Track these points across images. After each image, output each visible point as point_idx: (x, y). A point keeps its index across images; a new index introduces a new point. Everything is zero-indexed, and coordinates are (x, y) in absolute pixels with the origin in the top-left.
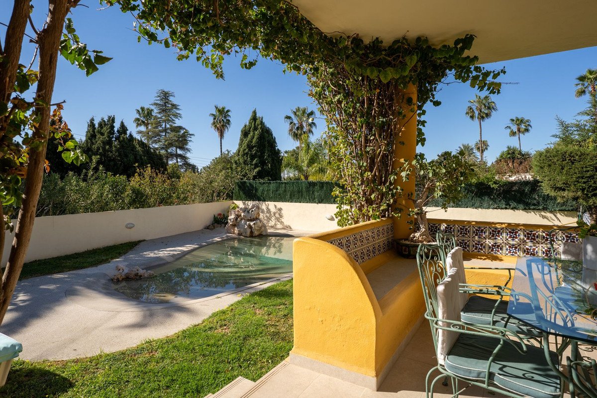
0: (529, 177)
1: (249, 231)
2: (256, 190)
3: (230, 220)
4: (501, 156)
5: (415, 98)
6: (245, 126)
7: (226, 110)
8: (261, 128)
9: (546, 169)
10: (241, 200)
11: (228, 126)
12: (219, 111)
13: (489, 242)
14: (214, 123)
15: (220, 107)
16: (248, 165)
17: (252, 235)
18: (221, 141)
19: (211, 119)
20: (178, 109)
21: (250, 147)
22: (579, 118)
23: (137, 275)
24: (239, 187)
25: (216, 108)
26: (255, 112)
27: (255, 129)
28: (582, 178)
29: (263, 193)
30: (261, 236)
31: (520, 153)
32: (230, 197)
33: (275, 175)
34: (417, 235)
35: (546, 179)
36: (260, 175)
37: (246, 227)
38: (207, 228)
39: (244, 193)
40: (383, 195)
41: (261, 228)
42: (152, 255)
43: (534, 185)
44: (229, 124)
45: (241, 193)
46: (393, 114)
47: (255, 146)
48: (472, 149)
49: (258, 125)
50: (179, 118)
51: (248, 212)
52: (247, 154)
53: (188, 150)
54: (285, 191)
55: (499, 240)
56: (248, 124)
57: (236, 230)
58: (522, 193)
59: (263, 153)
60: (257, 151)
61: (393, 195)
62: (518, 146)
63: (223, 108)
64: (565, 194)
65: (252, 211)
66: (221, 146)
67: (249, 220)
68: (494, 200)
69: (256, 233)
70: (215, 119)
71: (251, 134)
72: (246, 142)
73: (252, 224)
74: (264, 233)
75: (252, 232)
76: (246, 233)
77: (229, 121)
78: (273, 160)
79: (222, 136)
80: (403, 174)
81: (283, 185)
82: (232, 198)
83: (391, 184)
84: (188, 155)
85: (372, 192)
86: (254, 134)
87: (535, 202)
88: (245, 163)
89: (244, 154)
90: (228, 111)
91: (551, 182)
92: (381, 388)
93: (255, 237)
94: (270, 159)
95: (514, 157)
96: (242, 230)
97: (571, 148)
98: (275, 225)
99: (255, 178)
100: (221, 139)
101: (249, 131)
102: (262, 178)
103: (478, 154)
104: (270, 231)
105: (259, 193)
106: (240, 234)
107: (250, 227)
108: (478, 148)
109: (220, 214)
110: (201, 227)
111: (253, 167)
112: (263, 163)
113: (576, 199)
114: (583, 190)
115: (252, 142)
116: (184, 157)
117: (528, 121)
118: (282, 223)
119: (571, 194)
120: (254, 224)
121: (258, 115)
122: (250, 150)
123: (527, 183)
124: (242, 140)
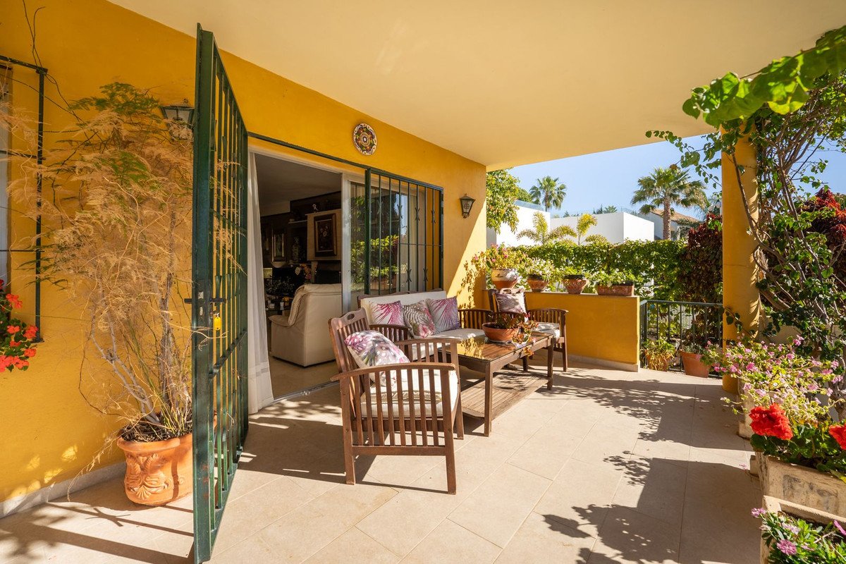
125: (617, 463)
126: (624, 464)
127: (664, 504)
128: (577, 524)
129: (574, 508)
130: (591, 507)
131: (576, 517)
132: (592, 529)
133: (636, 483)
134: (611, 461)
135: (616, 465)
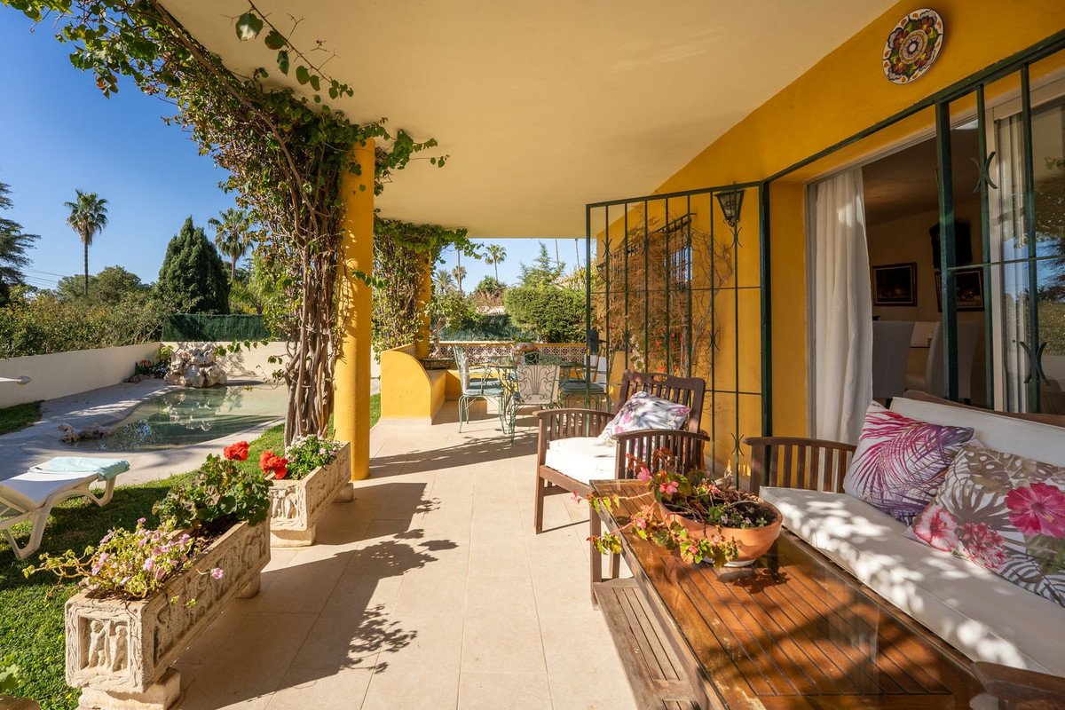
0: (501, 310)
1: (202, 379)
2: (202, 326)
3: (175, 366)
4: (480, 287)
5: (430, 258)
6: (176, 238)
7: (97, 200)
8: (201, 243)
9: (513, 305)
10: (175, 340)
11: (101, 225)
12: (85, 200)
13: (477, 356)
14: (72, 219)
15: (87, 193)
16: (180, 292)
17: (206, 385)
18: (86, 248)
19: (69, 212)
20: (7, 192)
21: (183, 267)
22: (535, 263)
23: (96, 433)
24: (172, 322)
25: (80, 195)
26: (190, 221)
27: (193, 243)
28: (537, 312)
29: (212, 330)
30: (217, 385)
31: (497, 284)
32: (157, 336)
33: (221, 306)
34: (434, 354)
35: (514, 313)
36: (201, 306)
37: (199, 374)
38: (129, 380)
39: (181, 331)
40: (411, 327)
41: (219, 375)
42: (86, 413)
43: (506, 318)
44: (103, 222)
45: (176, 331)
46: (419, 271)
47: (191, 267)
48: (450, 276)
49: (197, 239)
50: (6, 206)
51: (202, 355)
52: (179, 277)
53: (23, 261)
54: (247, 327)
55: (483, 355)
56: (179, 235)
57: (183, 380)
58: (496, 325)
59: (204, 277)
60: (195, 273)
61: (418, 327)
62: (495, 277)
63: (93, 197)
64: (526, 325)
65: (207, 354)
66: (86, 256)
67: (202, 366)
68: (475, 332)
69: (212, 382)
70: (75, 211)
71: (186, 249)
72: (177, 260)
73: (207, 370)
74: (222, 382)
75: (206, 381)
76: (198, 382)
77: (104, 217)
78: (218, 286)
79: (88, 239)
80: (426, 312)
81: (244, 320)
82: (157, 339)
83: (417, 319)
84: (23, 270)
85: (403, 324)
86: (190, 250)
87: (507, 333)
88: (176, 289)
89: (174, 277)
90: (102, 201)
91: (517, 316)
92: (433, 423)
93: (210, 387)
94: (214, 285)
95: (491, 289)
96: (192, 379)
97: (531, 288)
98: (232, 371)
99: (193, 310)
100: (86, 245)
101: (183, 245)
102: (206, 310)
103: (456, 282)
104: (229, 378)
105: (206, 331)
106: (188, 385)
107: (204, 374)
108: (456, 276)
109: (144, 362)
110: (117, 380)
111: (189, 295)
112: (203, 289)
113: (534, 329)
114: (538, 322)
115: (187, 261)
116: (17, 273)
117: (503, 249)
118: (242, 368)
119: (530, 326)
120: (211, 370)
121: (195, 226)
122: (183, 272)
123: (500, 317)
124: (169, 258)
125: (398, 636)
126: (388, 637)
127: (350, 593)
128: (430, 549)
129: (436, 560)
130: (422, 565)
131: (433, 554)
132: (417, 550)
133: (374, 611)
134: (406, 636)
135: (399, 631)
